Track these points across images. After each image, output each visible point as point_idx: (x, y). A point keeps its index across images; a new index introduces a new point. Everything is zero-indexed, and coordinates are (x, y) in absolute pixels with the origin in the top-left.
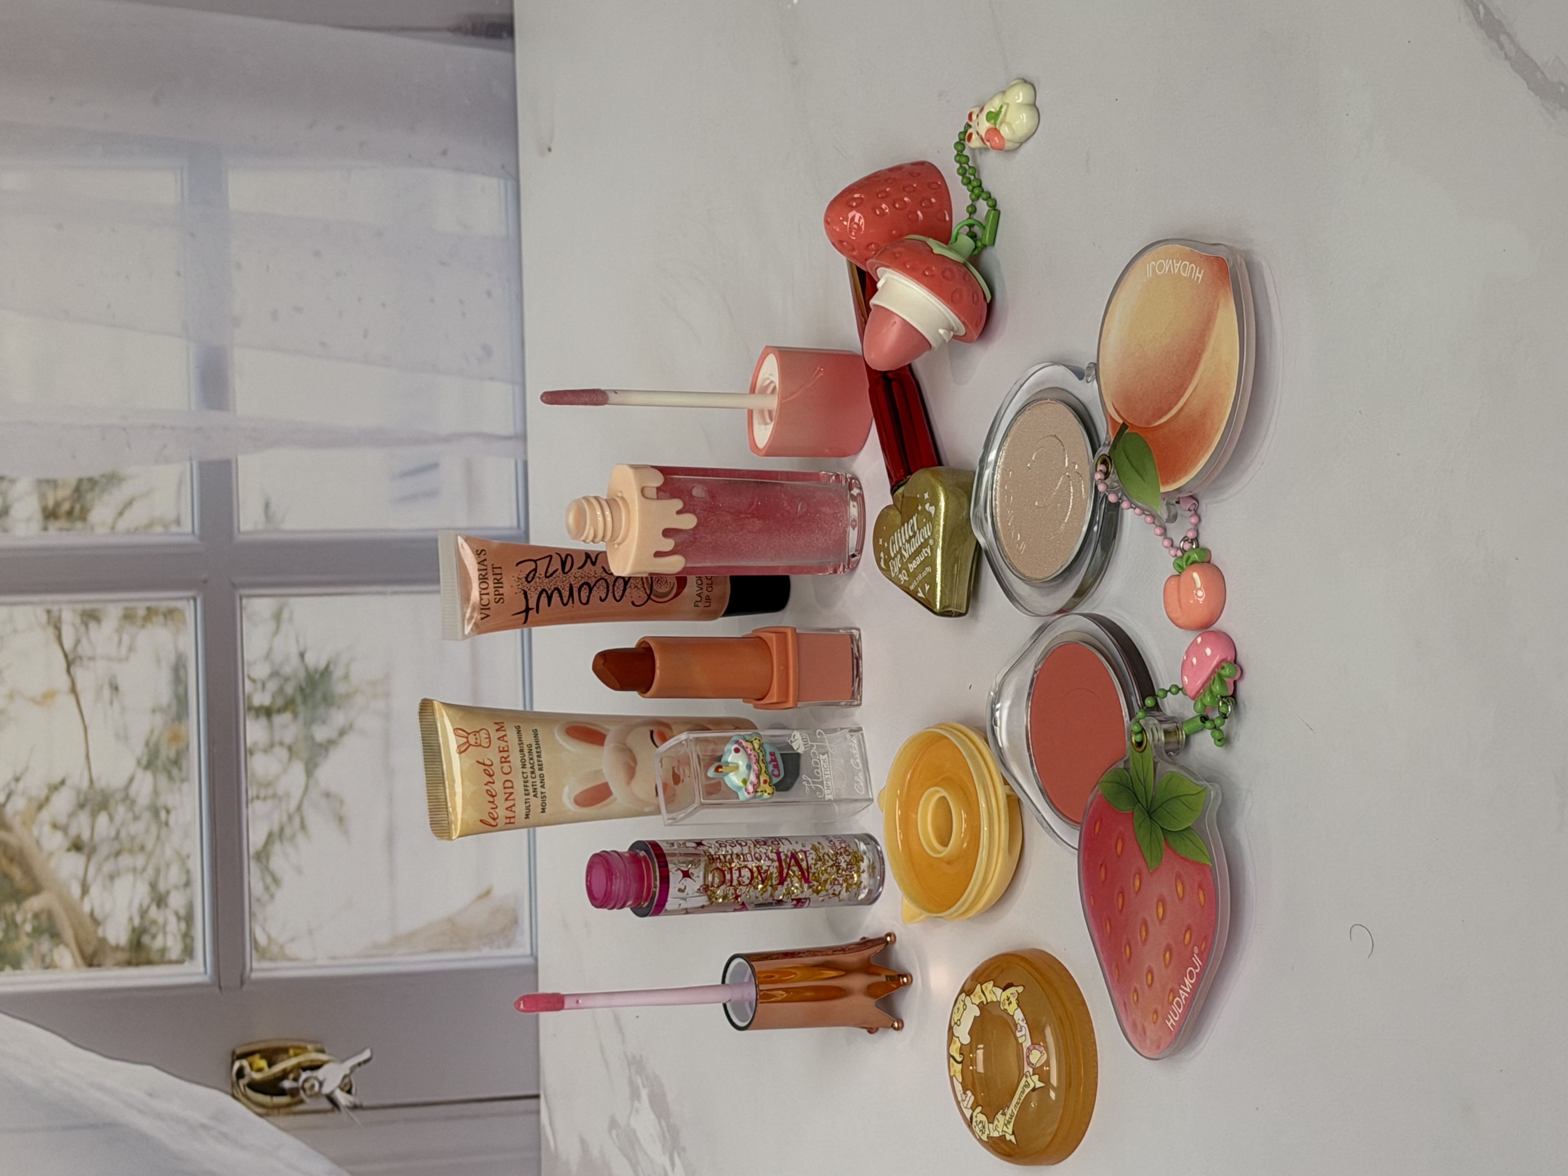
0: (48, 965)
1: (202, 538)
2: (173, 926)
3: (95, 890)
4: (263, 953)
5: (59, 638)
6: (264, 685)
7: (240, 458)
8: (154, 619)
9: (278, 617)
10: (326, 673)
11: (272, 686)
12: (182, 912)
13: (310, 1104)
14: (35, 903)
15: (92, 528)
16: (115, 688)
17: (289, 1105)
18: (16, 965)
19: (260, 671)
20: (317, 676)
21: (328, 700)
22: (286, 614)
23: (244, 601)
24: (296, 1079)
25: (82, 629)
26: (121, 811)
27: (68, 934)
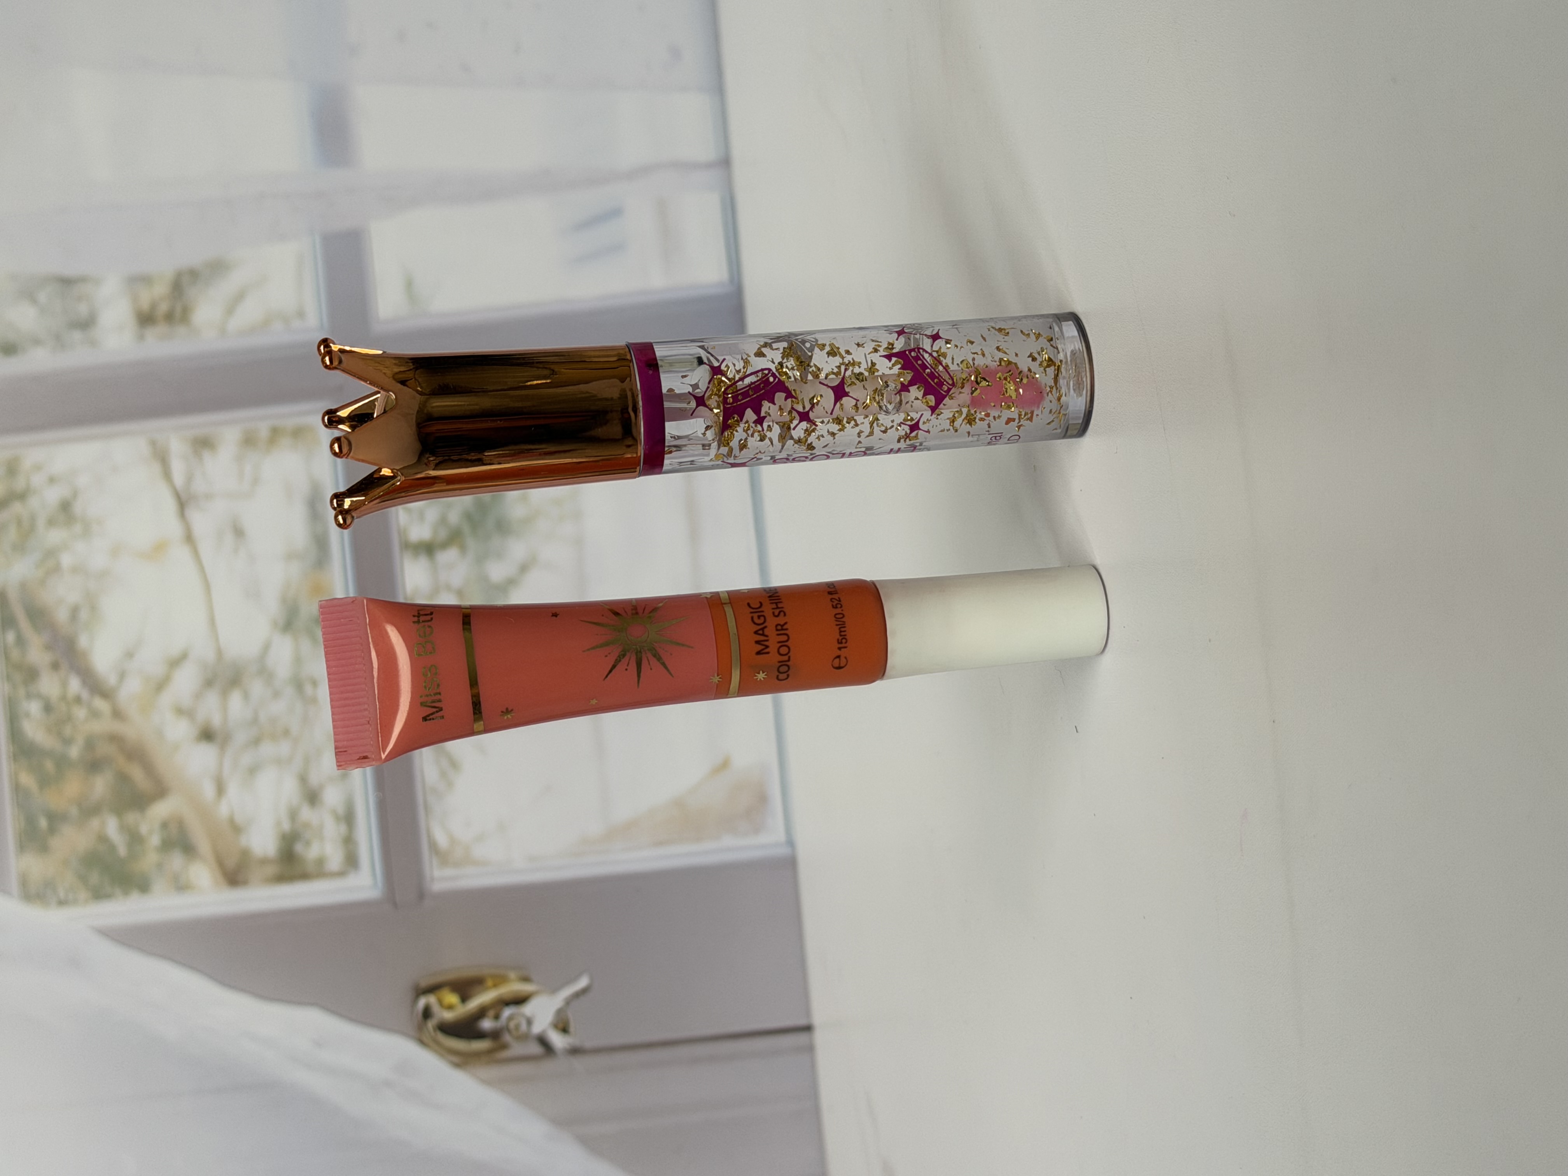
0: (181, 886)
2: (332, 830)
3: (233, 790)
4: (443, 857)
5: (167, 474)
6: (421, 515)
7: (372, 226)
8: (281, 441)
11: (432, 515)
12: (341, 810)
13: (517, 1049)
14: (161, 810)
15: (198, 332)
16: (239, 532)
17: (490, 1052)
18: (143, 886)
24: (497, 1017)
25: (195, 461)
26: (257, 688)
27: (204, 845)
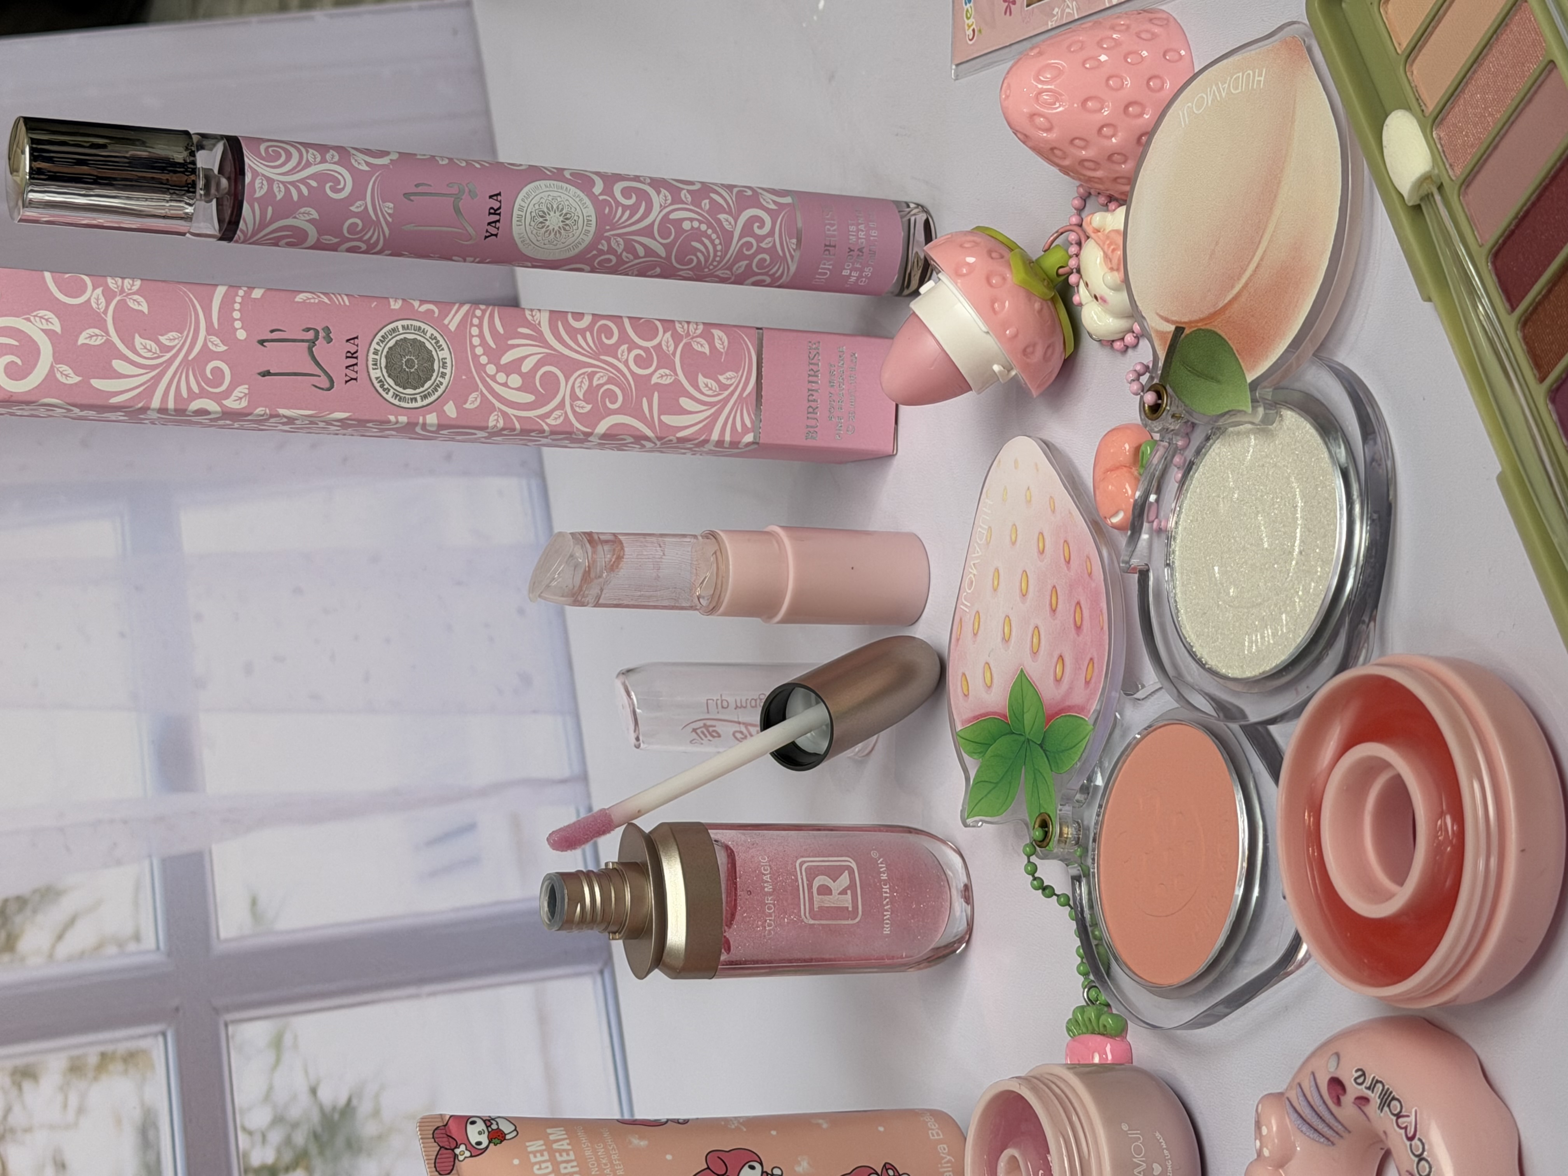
1: (169, 954)
6: (264, 1137)
7: (215, 849)
8: (111, 1067)
9: (277, 1043)
10: (348, 1110)
11: (276, 1137)
15: (23, 959)
16: (60, 1166)
19: (259, 1118)
20: (336, 1116)
21: (354, 1146)
22: (288, 1039)
23: (231, 1029)
25: (14, 1092)
